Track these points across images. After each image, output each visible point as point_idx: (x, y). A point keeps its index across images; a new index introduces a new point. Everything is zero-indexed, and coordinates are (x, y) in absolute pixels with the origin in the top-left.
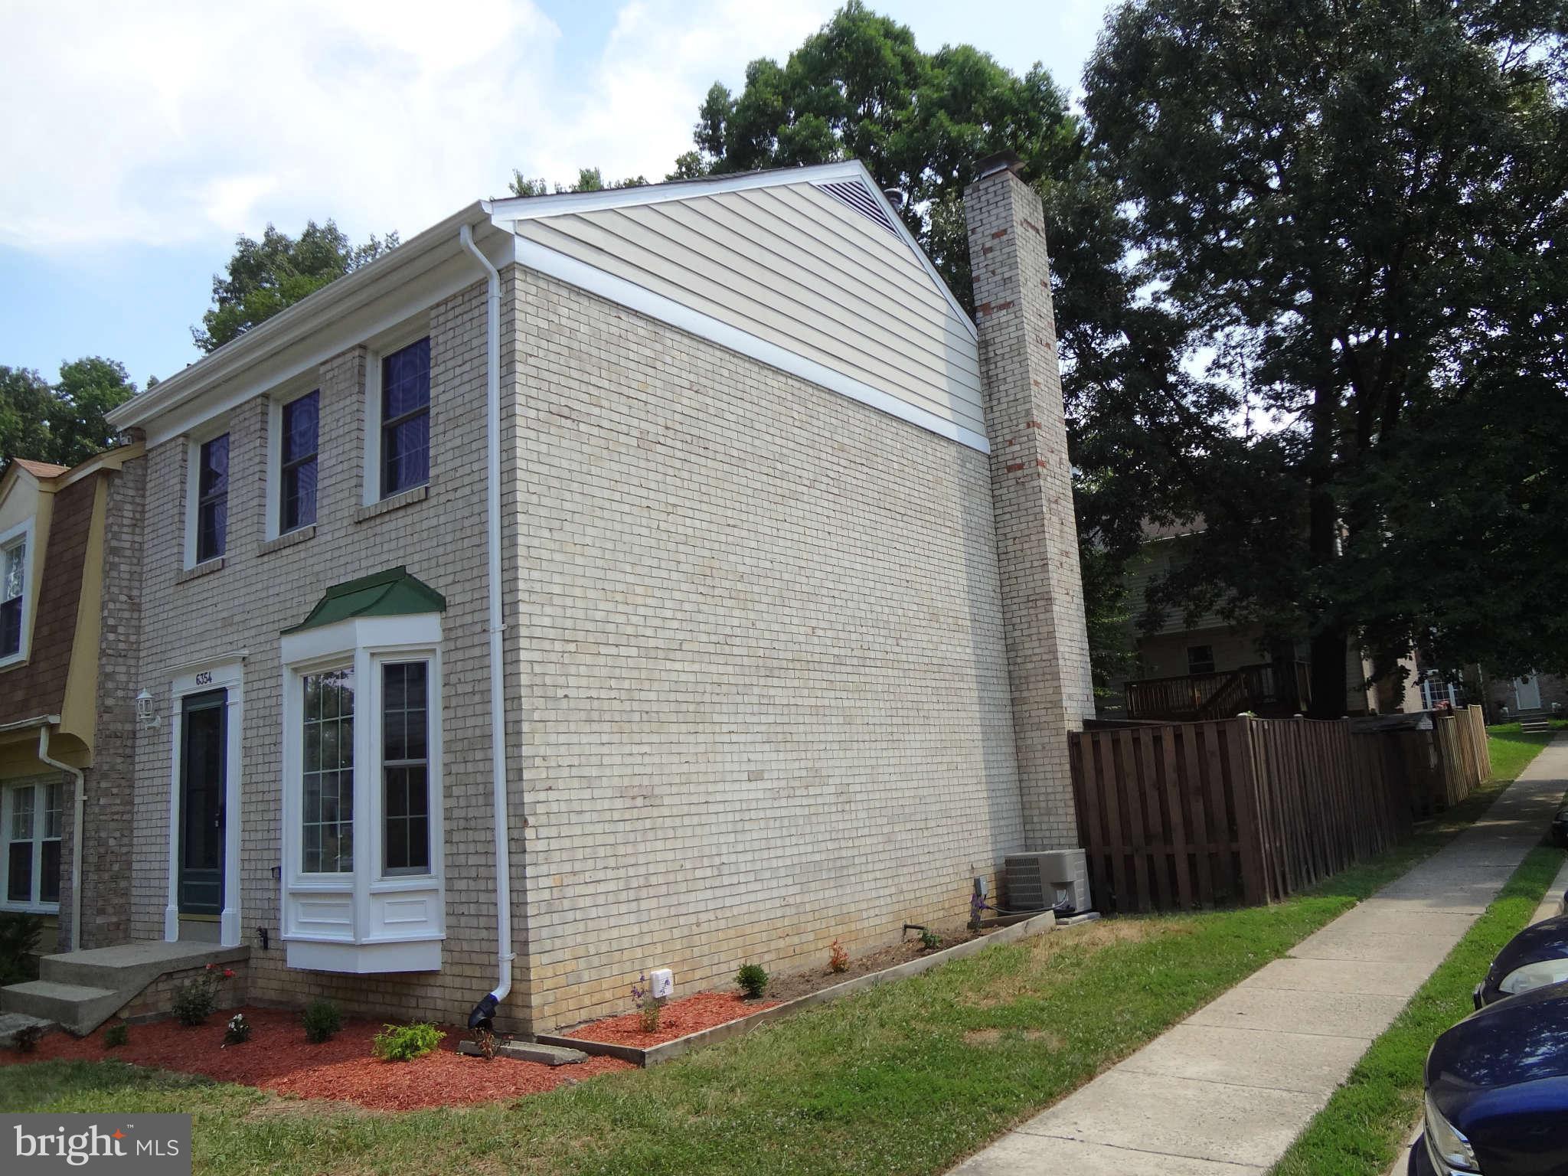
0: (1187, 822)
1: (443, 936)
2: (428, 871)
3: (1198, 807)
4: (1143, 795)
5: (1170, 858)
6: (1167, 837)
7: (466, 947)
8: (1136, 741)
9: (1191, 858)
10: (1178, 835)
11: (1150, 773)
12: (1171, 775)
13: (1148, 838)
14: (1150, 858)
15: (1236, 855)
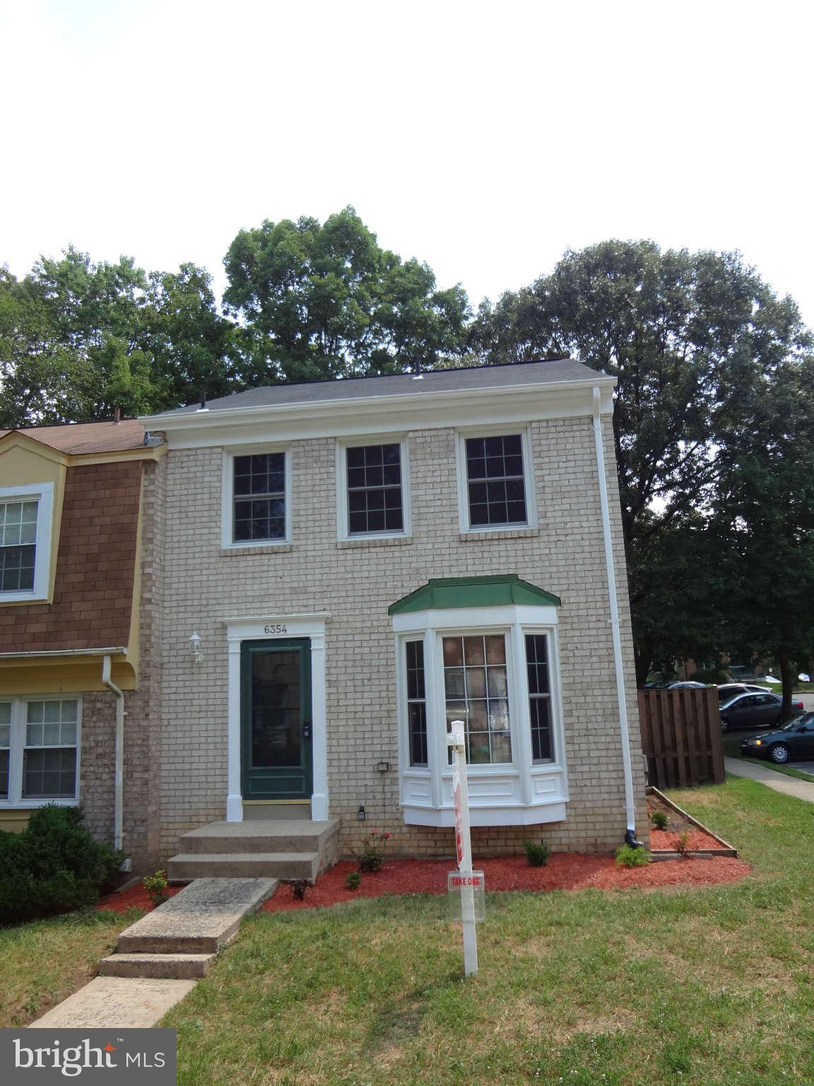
0: (685, 740)
1: (567, 799)
2: (553, 761)
3: (691, 732)
4: (661, 726)
5: (676, 760)
6: (674, 748)
7: (588, 804)
8: (659, 697)
9: (687, 759)
10: (680, 748)
11: (666, 713)
12: (677, 715)
13: (664, 748)
14: (664, 760)
15: (710, 758)
